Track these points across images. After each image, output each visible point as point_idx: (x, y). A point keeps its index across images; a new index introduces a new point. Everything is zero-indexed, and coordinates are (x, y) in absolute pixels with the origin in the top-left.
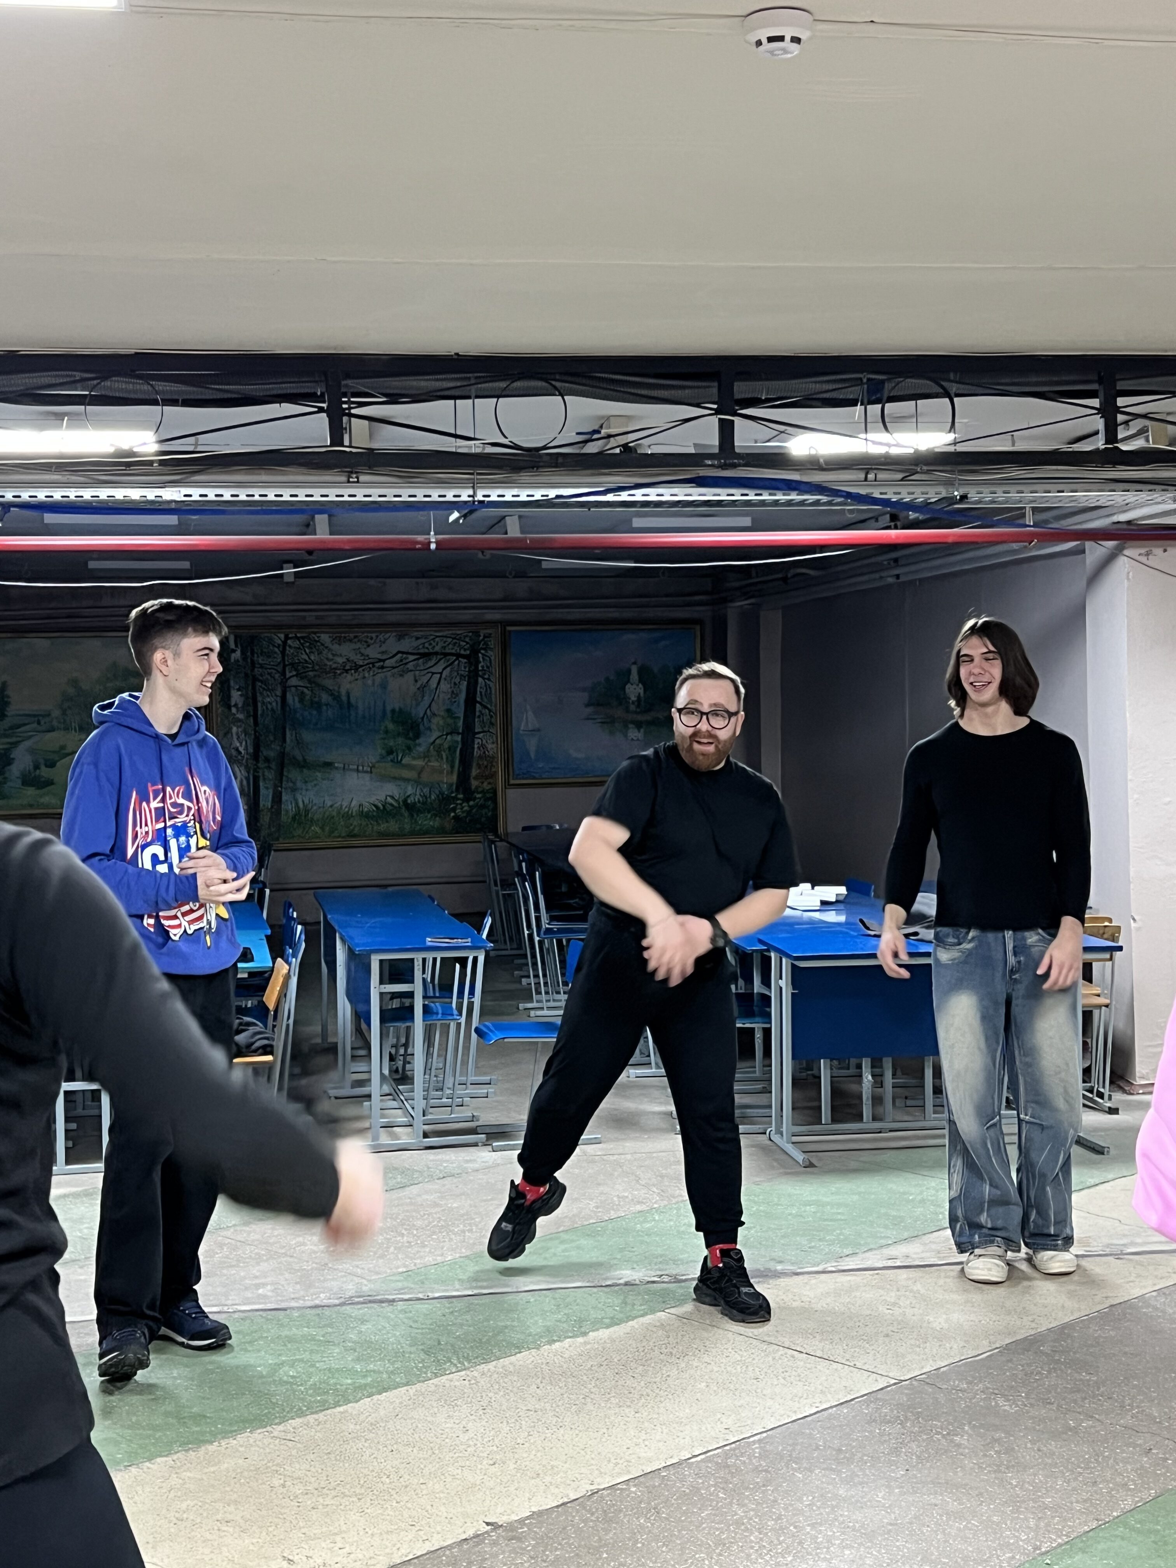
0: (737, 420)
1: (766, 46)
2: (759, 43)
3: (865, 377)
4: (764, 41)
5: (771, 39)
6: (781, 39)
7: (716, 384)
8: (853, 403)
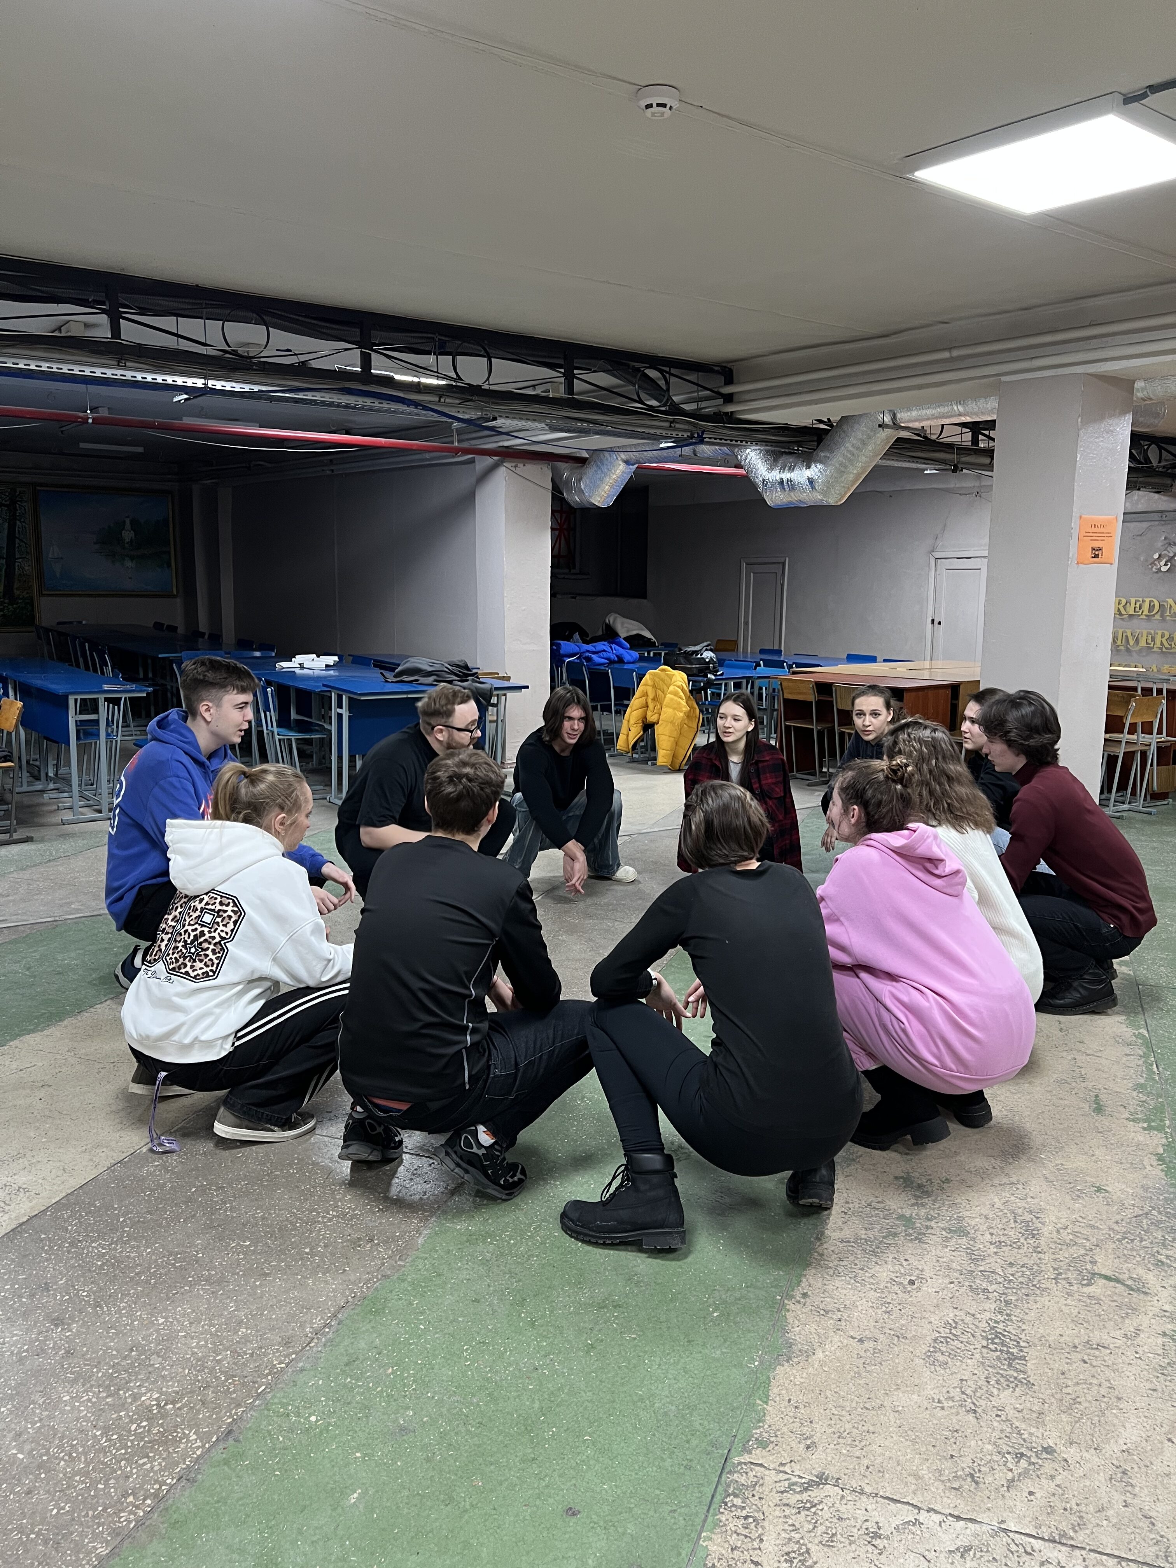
0: (374, 355)
1: (655, 109)
2: (649, 106)
3: (437, 337)
4: (655, 105)
5: (659, 105)
6: (664, 106)
7: (358, 330)
8: (428, 353)
